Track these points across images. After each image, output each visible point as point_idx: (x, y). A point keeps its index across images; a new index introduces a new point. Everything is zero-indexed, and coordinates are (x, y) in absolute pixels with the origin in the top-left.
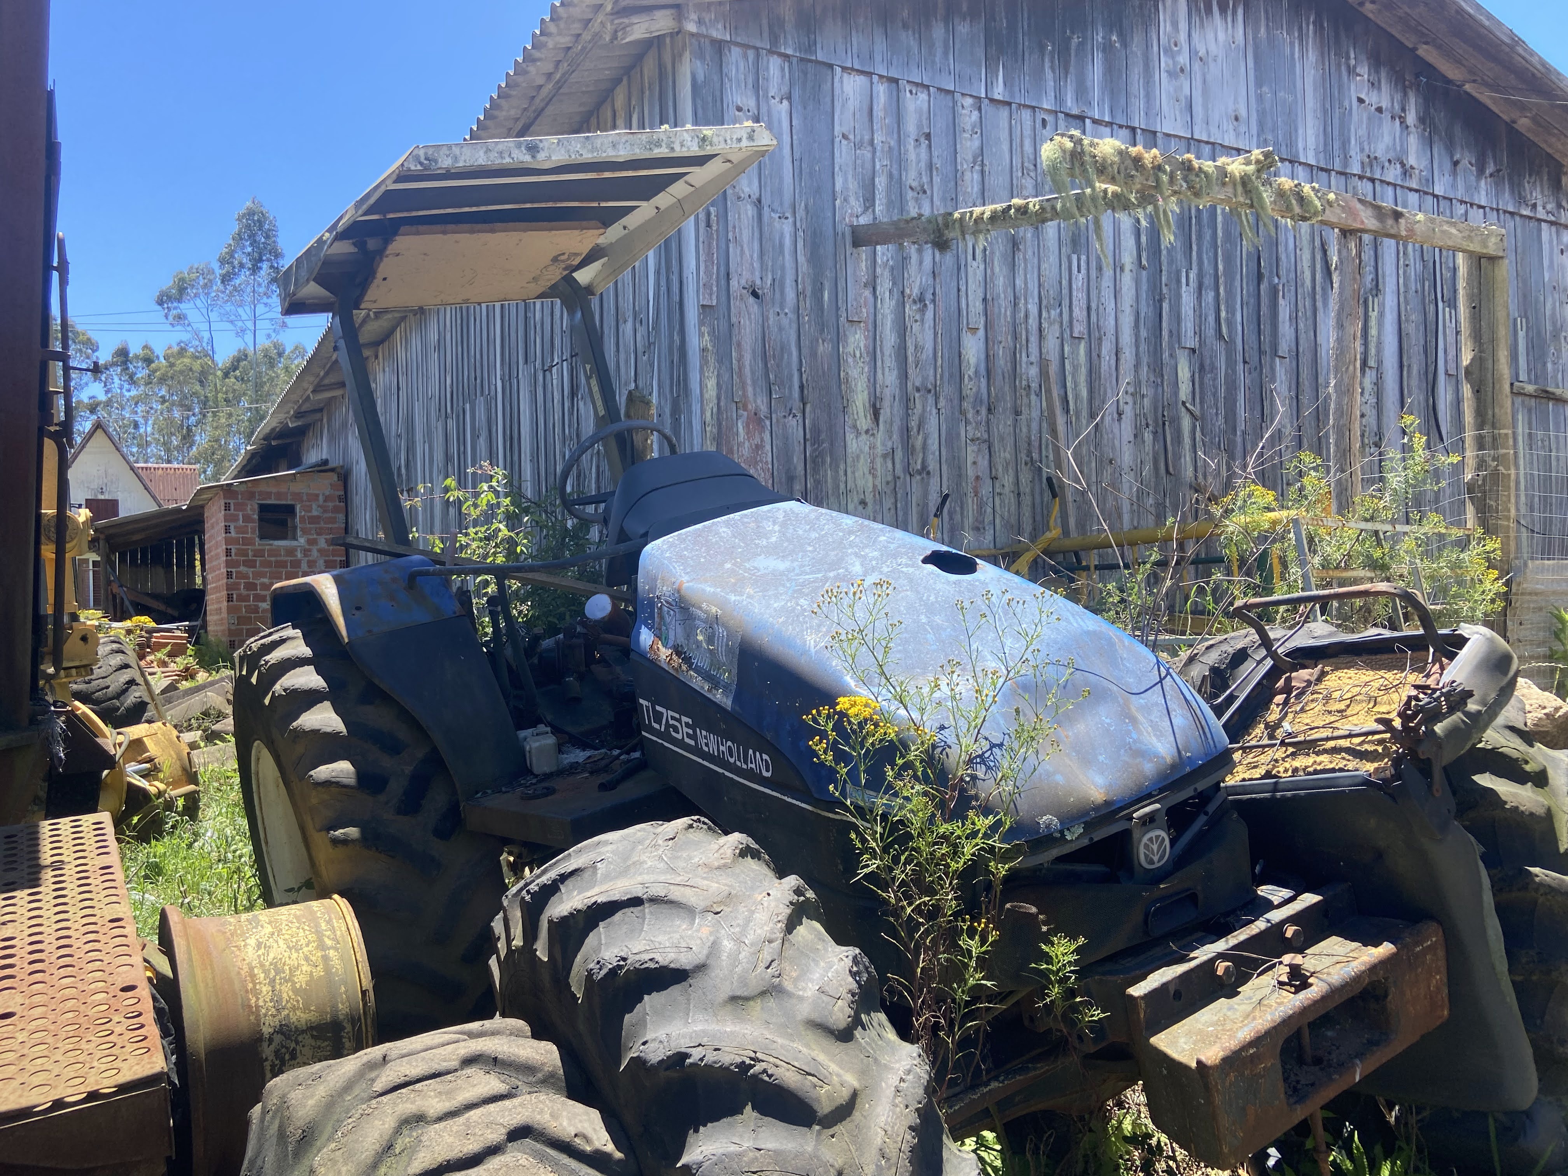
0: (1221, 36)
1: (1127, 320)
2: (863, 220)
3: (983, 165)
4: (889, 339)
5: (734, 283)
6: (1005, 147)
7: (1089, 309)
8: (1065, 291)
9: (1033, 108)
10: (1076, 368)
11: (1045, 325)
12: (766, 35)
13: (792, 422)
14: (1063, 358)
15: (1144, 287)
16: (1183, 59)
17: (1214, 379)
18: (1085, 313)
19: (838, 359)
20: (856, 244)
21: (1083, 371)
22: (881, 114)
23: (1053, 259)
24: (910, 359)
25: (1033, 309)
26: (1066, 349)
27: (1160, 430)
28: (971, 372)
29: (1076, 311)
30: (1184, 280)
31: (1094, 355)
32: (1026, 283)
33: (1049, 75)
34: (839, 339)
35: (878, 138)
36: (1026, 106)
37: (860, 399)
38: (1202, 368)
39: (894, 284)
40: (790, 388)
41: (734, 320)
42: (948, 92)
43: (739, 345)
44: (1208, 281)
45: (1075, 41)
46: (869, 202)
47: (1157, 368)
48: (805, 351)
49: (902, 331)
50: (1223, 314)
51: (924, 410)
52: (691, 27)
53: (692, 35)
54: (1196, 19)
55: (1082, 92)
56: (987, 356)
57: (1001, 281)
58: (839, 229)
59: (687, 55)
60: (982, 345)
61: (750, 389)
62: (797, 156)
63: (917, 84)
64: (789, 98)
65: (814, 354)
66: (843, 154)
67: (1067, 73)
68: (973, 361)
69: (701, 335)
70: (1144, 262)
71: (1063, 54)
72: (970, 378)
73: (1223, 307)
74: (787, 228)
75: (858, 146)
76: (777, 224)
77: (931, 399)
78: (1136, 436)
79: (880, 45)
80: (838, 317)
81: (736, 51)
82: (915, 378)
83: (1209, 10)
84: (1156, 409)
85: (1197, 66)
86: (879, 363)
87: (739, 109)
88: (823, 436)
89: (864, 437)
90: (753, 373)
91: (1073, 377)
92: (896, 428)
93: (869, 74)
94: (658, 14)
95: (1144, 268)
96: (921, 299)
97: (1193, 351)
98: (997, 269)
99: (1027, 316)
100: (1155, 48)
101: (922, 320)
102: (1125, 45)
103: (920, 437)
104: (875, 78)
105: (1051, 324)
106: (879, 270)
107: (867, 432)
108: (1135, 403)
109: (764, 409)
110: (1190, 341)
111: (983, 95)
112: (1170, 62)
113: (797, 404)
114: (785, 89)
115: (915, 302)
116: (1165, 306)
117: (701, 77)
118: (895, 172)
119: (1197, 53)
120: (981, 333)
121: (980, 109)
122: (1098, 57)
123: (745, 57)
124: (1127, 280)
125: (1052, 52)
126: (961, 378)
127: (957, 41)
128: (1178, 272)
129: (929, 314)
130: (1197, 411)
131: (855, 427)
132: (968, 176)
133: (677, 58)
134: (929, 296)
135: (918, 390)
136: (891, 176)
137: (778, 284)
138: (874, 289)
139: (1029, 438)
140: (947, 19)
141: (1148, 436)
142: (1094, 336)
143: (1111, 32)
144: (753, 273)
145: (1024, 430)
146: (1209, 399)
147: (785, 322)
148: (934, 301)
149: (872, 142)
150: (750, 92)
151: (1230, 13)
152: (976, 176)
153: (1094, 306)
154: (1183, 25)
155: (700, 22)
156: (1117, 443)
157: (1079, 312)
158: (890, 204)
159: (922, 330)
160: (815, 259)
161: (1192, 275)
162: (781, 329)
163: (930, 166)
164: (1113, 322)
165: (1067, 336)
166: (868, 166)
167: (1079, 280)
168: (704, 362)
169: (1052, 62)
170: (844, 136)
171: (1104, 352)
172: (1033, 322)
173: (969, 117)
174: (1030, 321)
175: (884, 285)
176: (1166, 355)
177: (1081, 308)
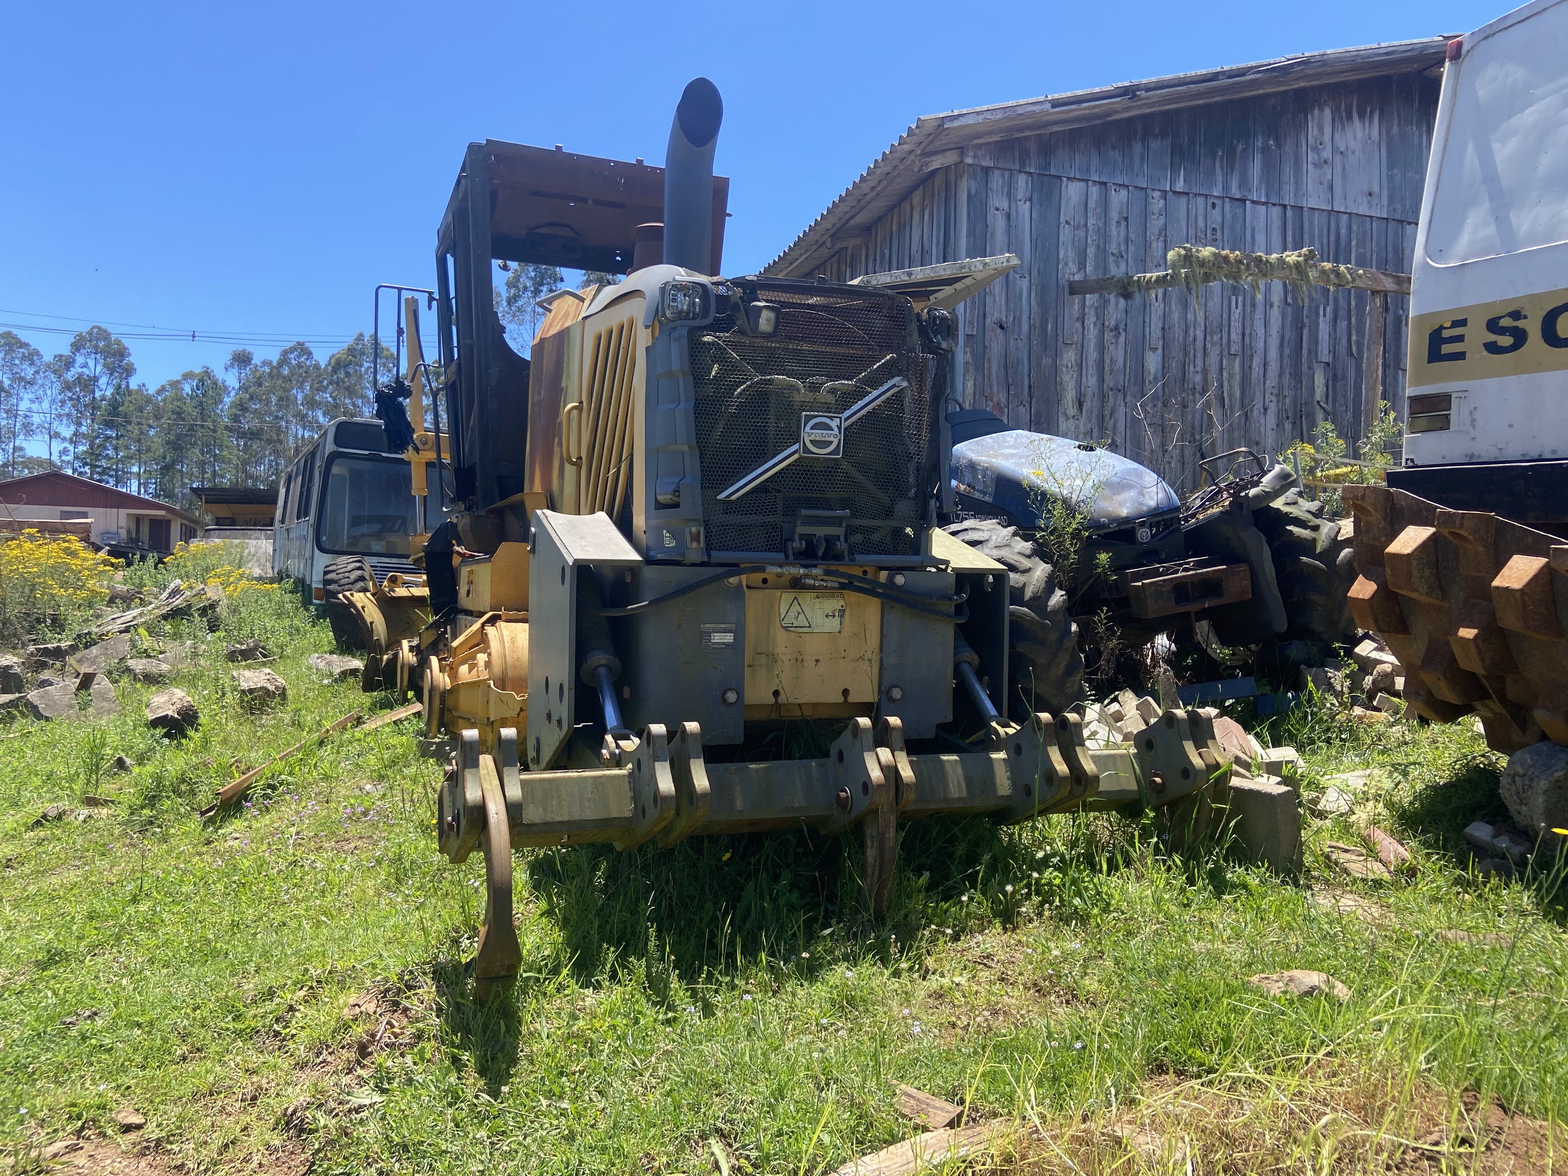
0: (1359, 134)
1: (1274, 343)
2: (1078, 277)
3: (1166, 236)
4: (1092, 355)
5: (988, 320)
6: (1184, 223)
7: (1243, 334)
8: (1225, 322)
9: (1206, 196)
10: (1231, 376)
11: (1208, 346)
12: (1017, 161)
13: (1022, 410)
14: (1221, 369)
15: (1289, 318)
16: (1327, 154)
17: (1345, 385)
18: (1240, 337)
19: (1055, 368)
20: (1072, 293)
21: (1237, 379)
22: (1093, 206)
23: (1217, 299)
24: (1107, 368)
25: (1200, 334)
26: (1224, 362)
27: (1298, 422)
28: (1151, 378)
29: (1233, 336)
30: (1321, 313)
31: (1247, 367)
32: (1195, 316)
33: (1218, 171)
34: (1057, 355)
35: (1090, 222)
36: (1199, 195)
37: (1070, 395)
38: (1335, 377)
39: (1097, 318)
40: (1022, 388)
41: (987, 343)
42: (1142, 188)
43: (989, 359)
44: (1342, 313)
45: (1240, 147)
46: (1082, 265)
47: (1297, 375)
48: (1033, 363)
49: (1102, 349)
50: (1354, 338)
51: (1115, 403)
52: (969, 161)
53: (969, 165)
54: (1338, 124)
55: (1244, 183)
56: (1164, 367)
57: (1176, 316)
58: (1061, 283)
59: (965, 178)
60: (1160, 359)
61: (995, 388)
62: (1034, 237)
63: (1120, 185)
64: (1031, 200)
65: (1039, 365)
66: (1065, 233)
67: (1232, 169)
68: (1153, 370)
69: (965, 353)
70: (1289, 300)
71: (1231, 154)
72: (1150, 382)
73: (1354, 332)
74: (1025, 283)
75: (1076, 228)
76: (1018, 282)
77: (1121, 397)
78: (1278, 425)
79: (1095, 161)
80: (1057, 340)
81: (997, 173)
82: (1109, 381)
83: (1350, 117)
84: (1295, 406)
85: (1338, 157)
86: (1084, 372)
87: (997, 209)
88: (1042, 420)
89: (1071, 420)
90: (997, 377)
91: (1229, 381)
92: (1094, 415)
93: (1086, 181)
94: (948, 153)
95: (1289, 305)
96: (1116, 328)
97: (1328, 364)
98: (1174, 307)
99: (1195, 339)
100: (1304, 148)
101: (1117, 343)
102: (1279, 146)
103: (1112, 422)
104: (1090, 183)
105: (1213, 344)
106: (1087, 310)
107: (1074, 417)
108: (1278, 402)
109: (1004, 401)
110: (1325, 357)
111: (1168, 189)
112: (1316, 157)
113: (1026, 398)
114: (1028, 194)
115: (1112, 330)
116: (1306, 332)
117: (973, 191)
118: (1101, 244)
119: (1338, 148)
120: (1160, 351)
121: (1165, 199)
122: (1258, 157)
123: (1003, 176)
124: (1275, 314)
125: (1222, 157)
126: (1143, 381)
127: (1151, 155)
128: (1318, 308)
129: (1122, 339)
130: (1329, 408)
131: (1065, 414)
132: (1154, 245)
133: (959, 177)
134: (1122, 326)
135: (1111, 389)
136: (1098, 246)
137: (1017, 320)
138: (1083, 323)
139: (1193, 424)
140: (1144, 139)
141: (1288, 426)
142: (1247, 354)
143: (1269, 138)
144: (1001, 312)
145: (1189, 418)
146: (1340, 399)
147: (1020, 344)
148: (1125, 330)
149: (1086, 225)
150: (1005, 199)
151: (1367, 116)
152: (1161, 244)
153: (1247, 332)
154: (1328, 130)
155: (975, 156)
156: (1262, 429)
157: (1235, 337)
158: (1096, 267)
159: (1117, 349)
160: (1043, 303)
161: (1328, 310)
162: (1017, 349)
163: (1127, 240)
164: (1262, 343)
165: (1226, 352)
166: (1083, 240)
167: (1236, 314)
168: (966, 370)
169: (1222, 163)
170: (1067, 222)
171: (1255, 364)
172: (1199, 344)
173: (1157, 204)
174: (1198, 343)
175: (1091, 320)
176: (1305, 368)
177: (1237, 334)
